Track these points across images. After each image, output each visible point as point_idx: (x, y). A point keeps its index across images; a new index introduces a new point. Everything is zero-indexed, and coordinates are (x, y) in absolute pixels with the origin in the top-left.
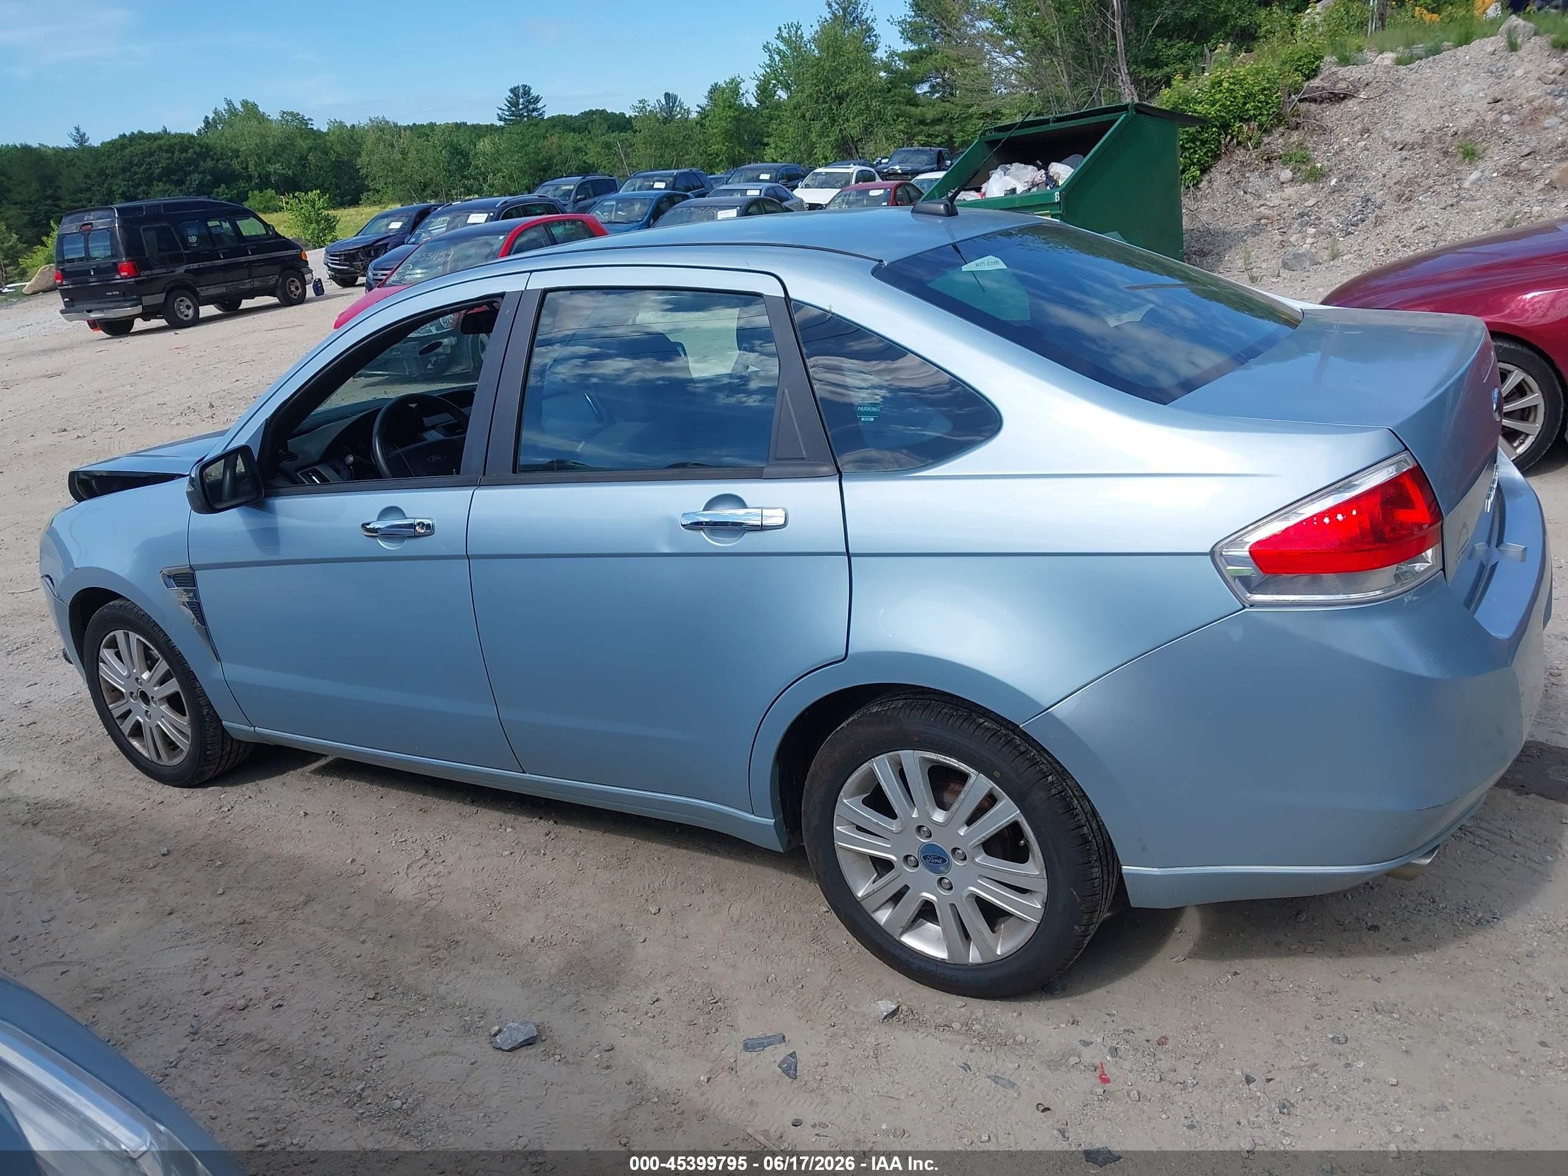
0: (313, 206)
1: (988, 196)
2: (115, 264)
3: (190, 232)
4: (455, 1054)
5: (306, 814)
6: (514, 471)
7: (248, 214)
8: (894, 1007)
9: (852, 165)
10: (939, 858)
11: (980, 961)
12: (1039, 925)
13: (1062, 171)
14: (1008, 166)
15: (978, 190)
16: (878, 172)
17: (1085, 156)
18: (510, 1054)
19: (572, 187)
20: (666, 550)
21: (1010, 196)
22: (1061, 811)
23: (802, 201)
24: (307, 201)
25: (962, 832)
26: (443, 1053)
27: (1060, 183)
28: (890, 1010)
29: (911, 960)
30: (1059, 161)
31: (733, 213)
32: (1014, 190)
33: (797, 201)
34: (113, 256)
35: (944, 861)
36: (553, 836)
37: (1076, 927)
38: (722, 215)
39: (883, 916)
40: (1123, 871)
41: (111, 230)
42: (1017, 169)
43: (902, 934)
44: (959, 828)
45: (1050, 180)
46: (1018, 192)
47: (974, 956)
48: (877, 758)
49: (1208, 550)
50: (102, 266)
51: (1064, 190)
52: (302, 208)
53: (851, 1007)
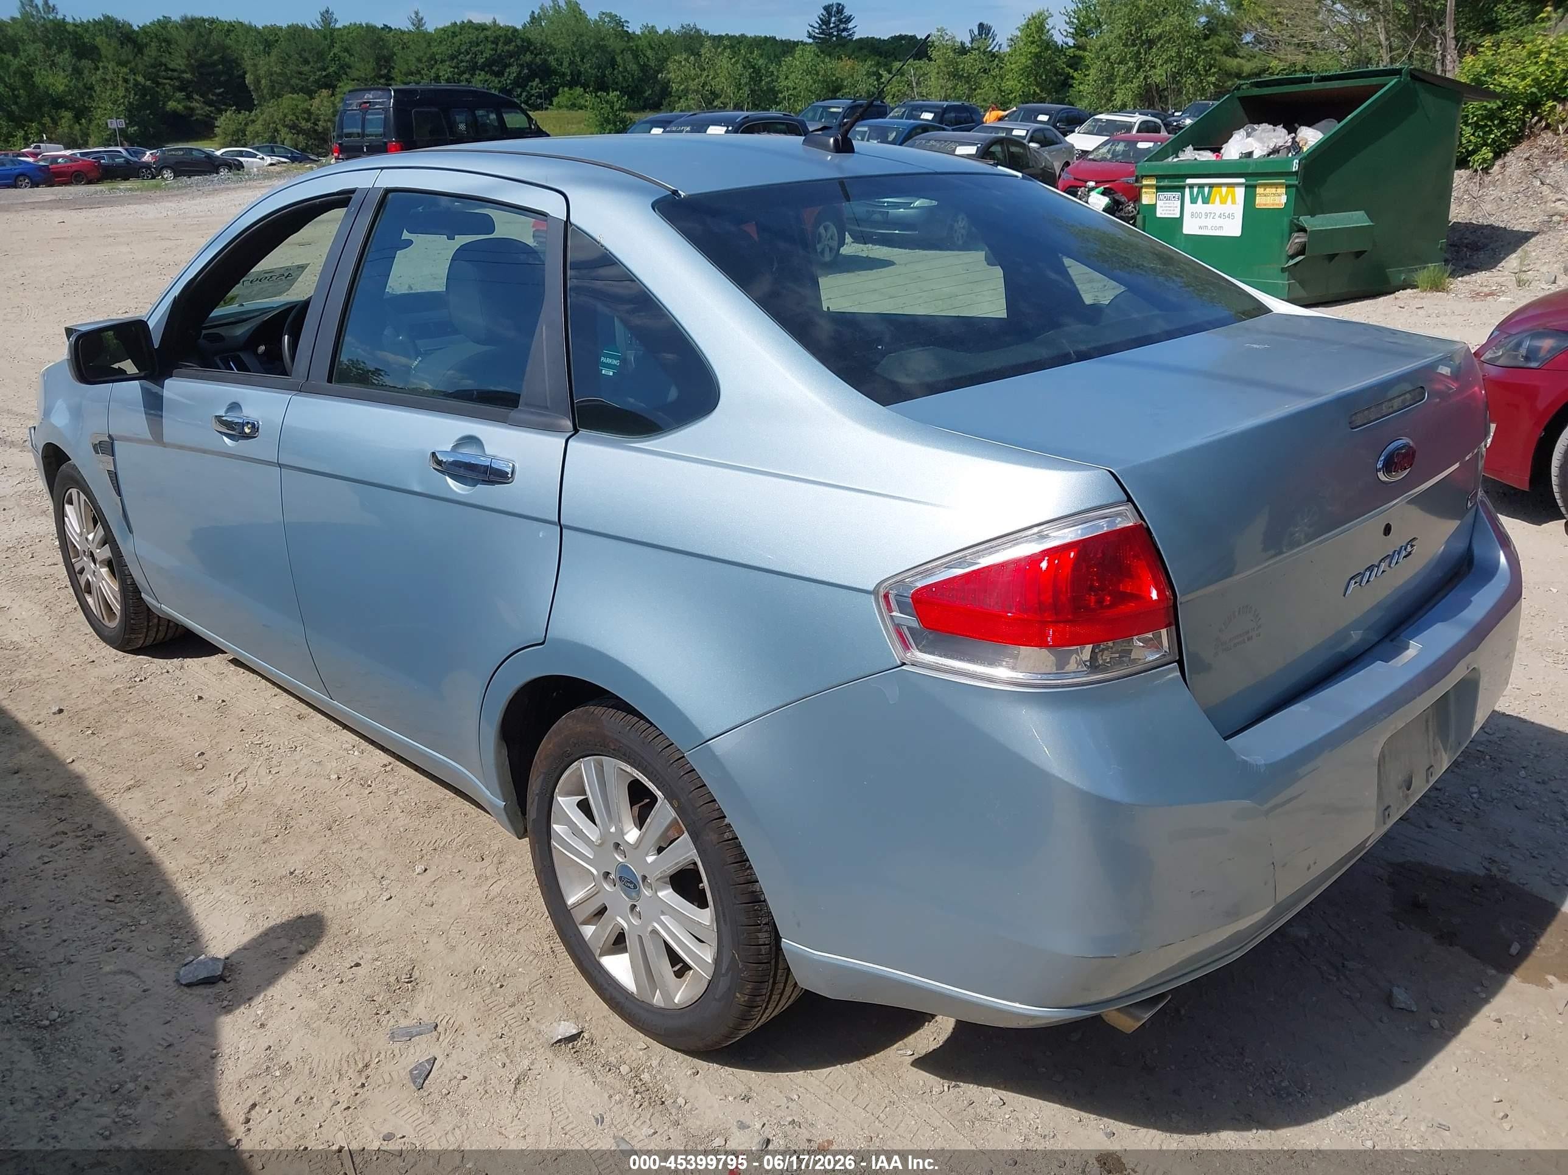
0: (612, 108)
1: (1225, 158)
2: (386, 143)
3: (458, 118)
4: (138, 977)
5: (200, 698)
6: (330, 381)
7: (514, 107)
8: (574, 1032)
9: (1137, 114)
10: (631, 882)
11: (662, 1005)
12: (710, 982)
13: (1310, 137)
14: (1256, 126)
15: (1217, 150)
16: (1164, 125)
17: (1339, 122)
18: (186, 989)
19: (840, 110)
20: (417, 489)
21: (1245, 160)
22: (730, 860)
23: (1073, 146)
24: (607, 102)
25: (650, 859)
26: (128, 972)
27: (1305, 149)
28: (568, 1035)
29: (606, 986)
30: (1310, 125)
31: (972, 150)
32: (1250, 154)
33: (1067, 145)
34: (384, 135)
35: (635, 887)
36: (388, 768)
37: (738, 995)
38: (961, 150)
39: (588, 931)
40: (782, 945)
41: (386, 110)
42: (1263, 130)
43: (602, 954)
44: (647, 855)
45: (1295, 146)
46: (1256, 156)
47: (657, 1000)
48: (586, 759)
49: (871, 588)
50: (374, 144)
51: (1305, 158)
52: (602, 108)
53: (533, 1022)
